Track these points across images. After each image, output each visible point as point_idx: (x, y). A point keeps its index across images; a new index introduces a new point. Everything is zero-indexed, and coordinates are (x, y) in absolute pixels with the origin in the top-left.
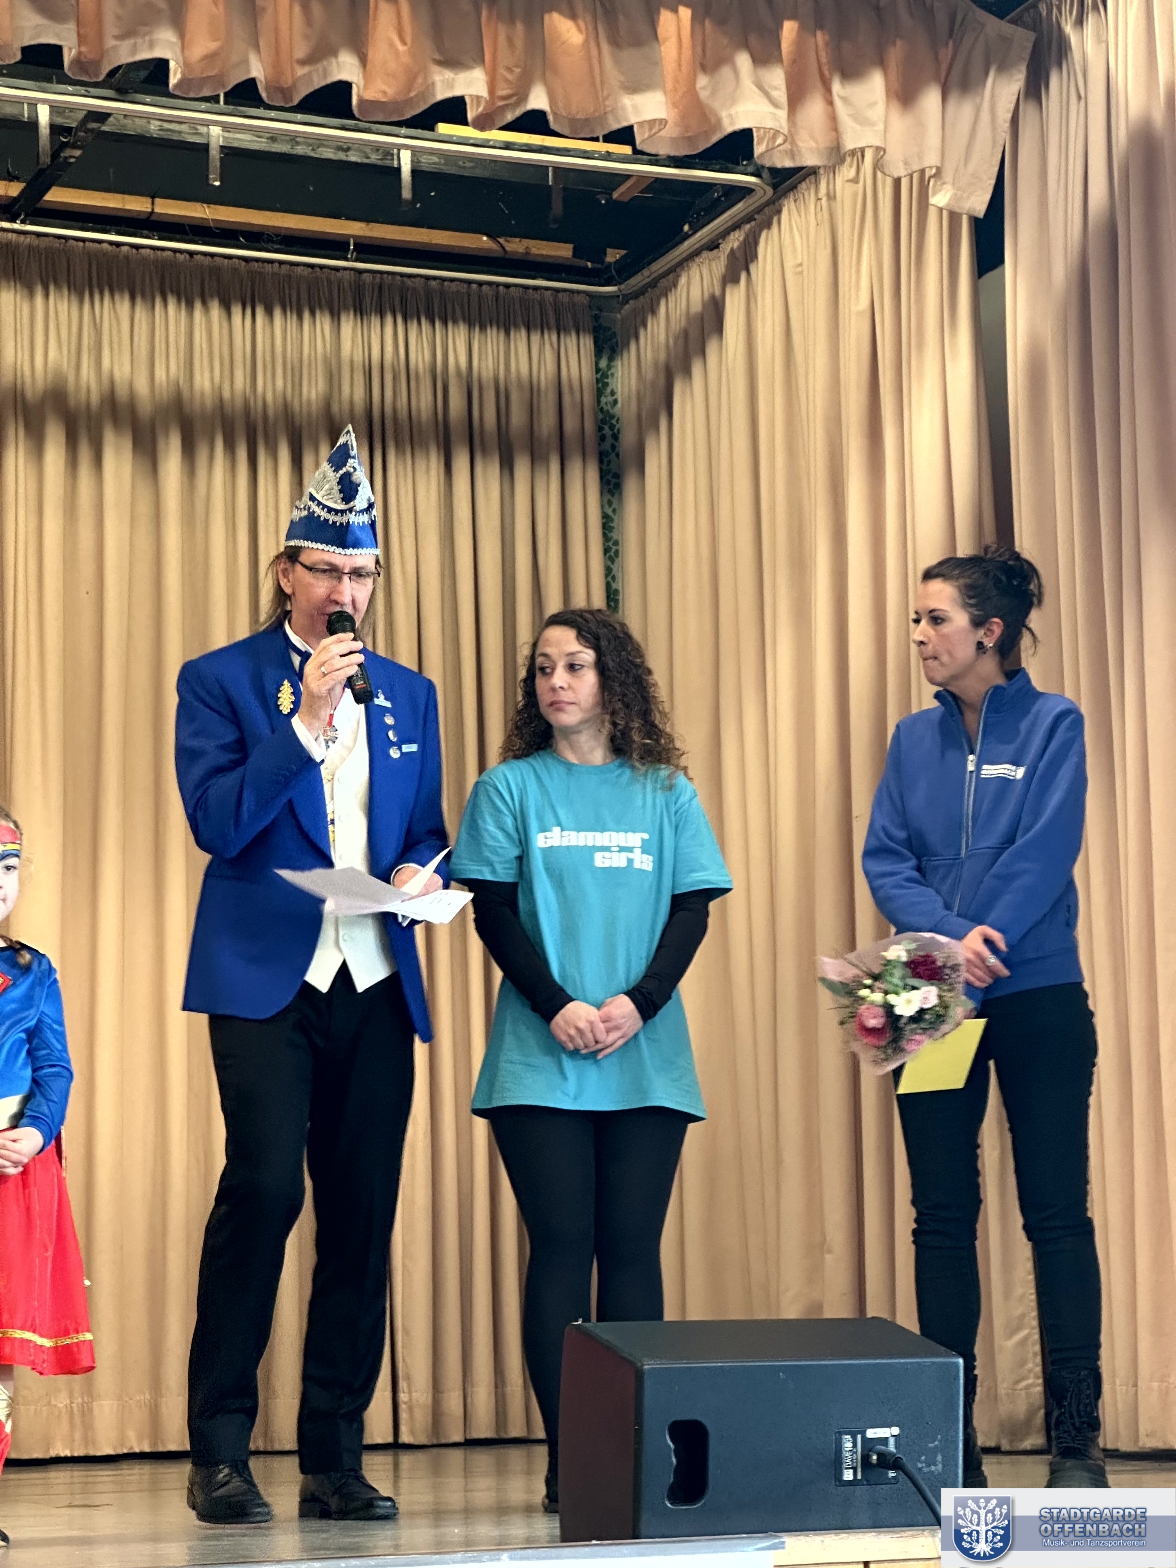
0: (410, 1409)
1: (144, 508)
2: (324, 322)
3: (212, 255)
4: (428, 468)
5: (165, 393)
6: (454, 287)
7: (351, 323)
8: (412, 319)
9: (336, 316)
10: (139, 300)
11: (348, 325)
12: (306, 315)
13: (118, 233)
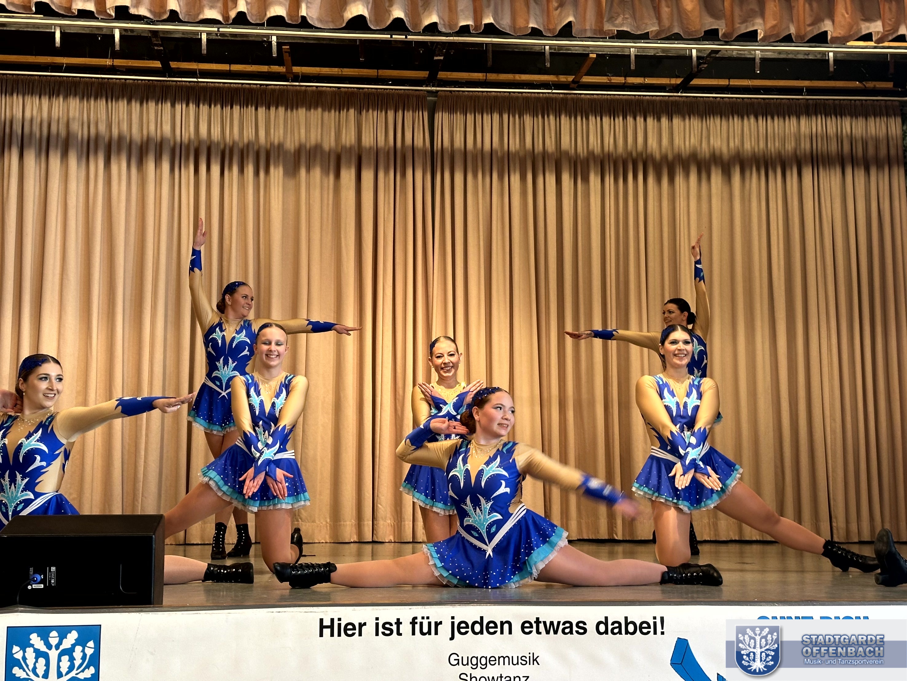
0: (837, 529)
1: (726, 195)
2: (794, 120)
3: (751, 98)
4: (836, 173)
5: (733, 151)
6: (845, 102)
7: (804, 119)
8: (828, 116)
9: (798, 118)
10: (723, 118)
11: (803, 121)
12: (787, 118)
13: (716, 94)
